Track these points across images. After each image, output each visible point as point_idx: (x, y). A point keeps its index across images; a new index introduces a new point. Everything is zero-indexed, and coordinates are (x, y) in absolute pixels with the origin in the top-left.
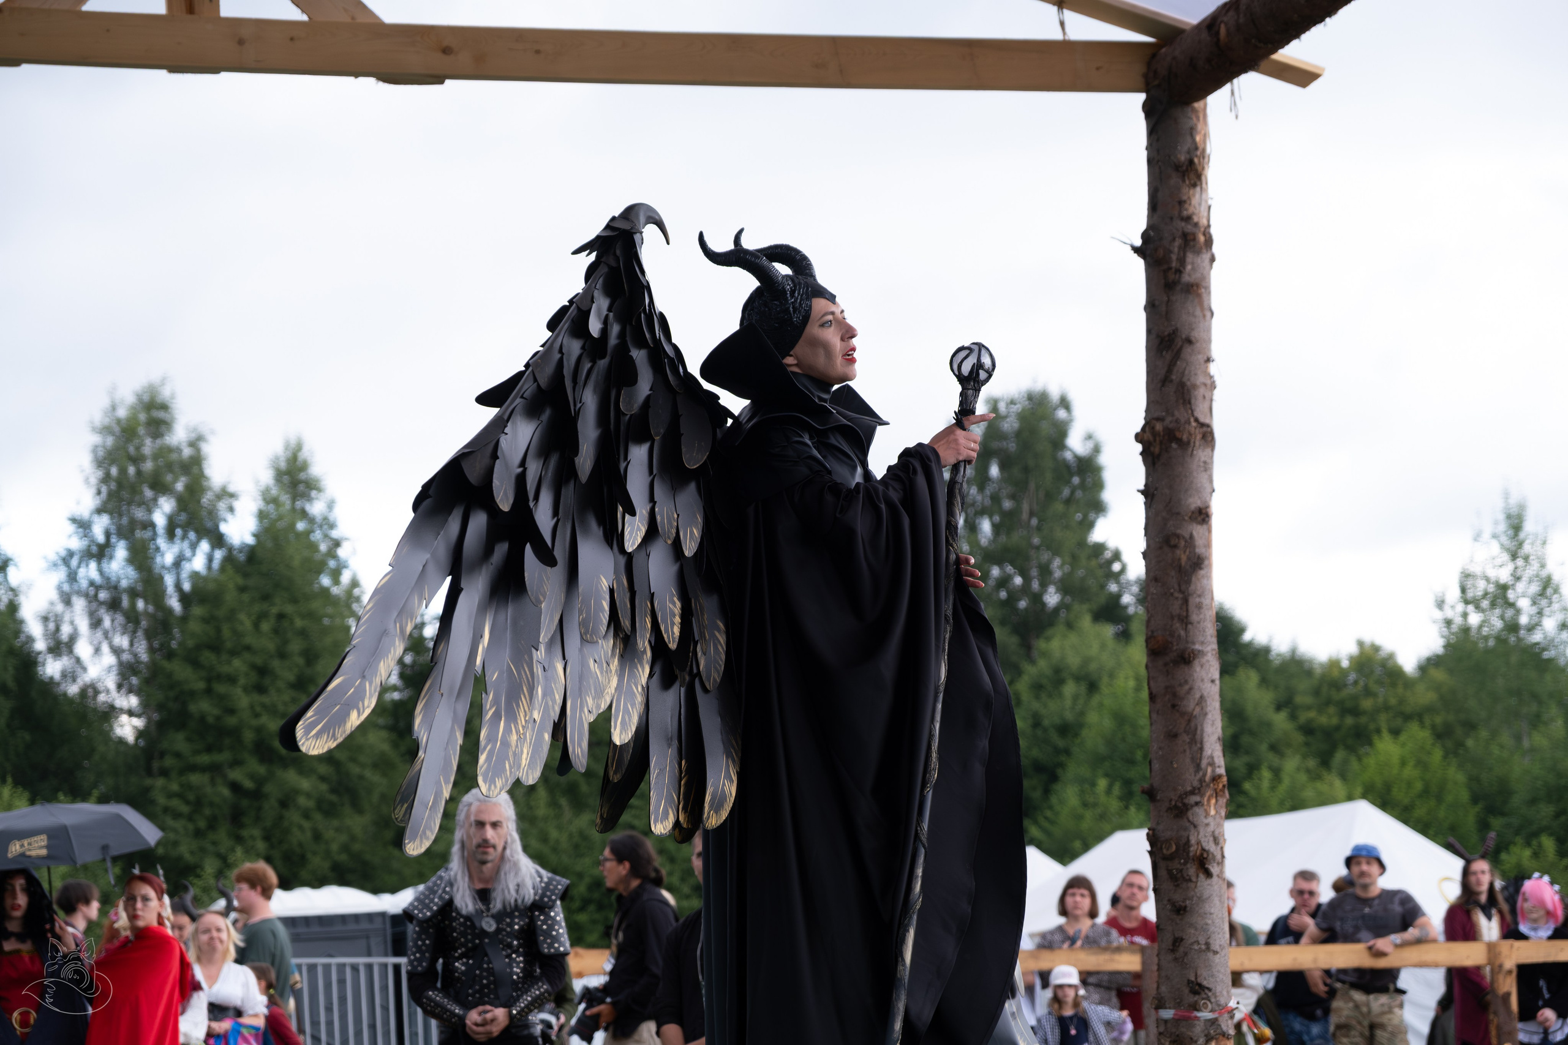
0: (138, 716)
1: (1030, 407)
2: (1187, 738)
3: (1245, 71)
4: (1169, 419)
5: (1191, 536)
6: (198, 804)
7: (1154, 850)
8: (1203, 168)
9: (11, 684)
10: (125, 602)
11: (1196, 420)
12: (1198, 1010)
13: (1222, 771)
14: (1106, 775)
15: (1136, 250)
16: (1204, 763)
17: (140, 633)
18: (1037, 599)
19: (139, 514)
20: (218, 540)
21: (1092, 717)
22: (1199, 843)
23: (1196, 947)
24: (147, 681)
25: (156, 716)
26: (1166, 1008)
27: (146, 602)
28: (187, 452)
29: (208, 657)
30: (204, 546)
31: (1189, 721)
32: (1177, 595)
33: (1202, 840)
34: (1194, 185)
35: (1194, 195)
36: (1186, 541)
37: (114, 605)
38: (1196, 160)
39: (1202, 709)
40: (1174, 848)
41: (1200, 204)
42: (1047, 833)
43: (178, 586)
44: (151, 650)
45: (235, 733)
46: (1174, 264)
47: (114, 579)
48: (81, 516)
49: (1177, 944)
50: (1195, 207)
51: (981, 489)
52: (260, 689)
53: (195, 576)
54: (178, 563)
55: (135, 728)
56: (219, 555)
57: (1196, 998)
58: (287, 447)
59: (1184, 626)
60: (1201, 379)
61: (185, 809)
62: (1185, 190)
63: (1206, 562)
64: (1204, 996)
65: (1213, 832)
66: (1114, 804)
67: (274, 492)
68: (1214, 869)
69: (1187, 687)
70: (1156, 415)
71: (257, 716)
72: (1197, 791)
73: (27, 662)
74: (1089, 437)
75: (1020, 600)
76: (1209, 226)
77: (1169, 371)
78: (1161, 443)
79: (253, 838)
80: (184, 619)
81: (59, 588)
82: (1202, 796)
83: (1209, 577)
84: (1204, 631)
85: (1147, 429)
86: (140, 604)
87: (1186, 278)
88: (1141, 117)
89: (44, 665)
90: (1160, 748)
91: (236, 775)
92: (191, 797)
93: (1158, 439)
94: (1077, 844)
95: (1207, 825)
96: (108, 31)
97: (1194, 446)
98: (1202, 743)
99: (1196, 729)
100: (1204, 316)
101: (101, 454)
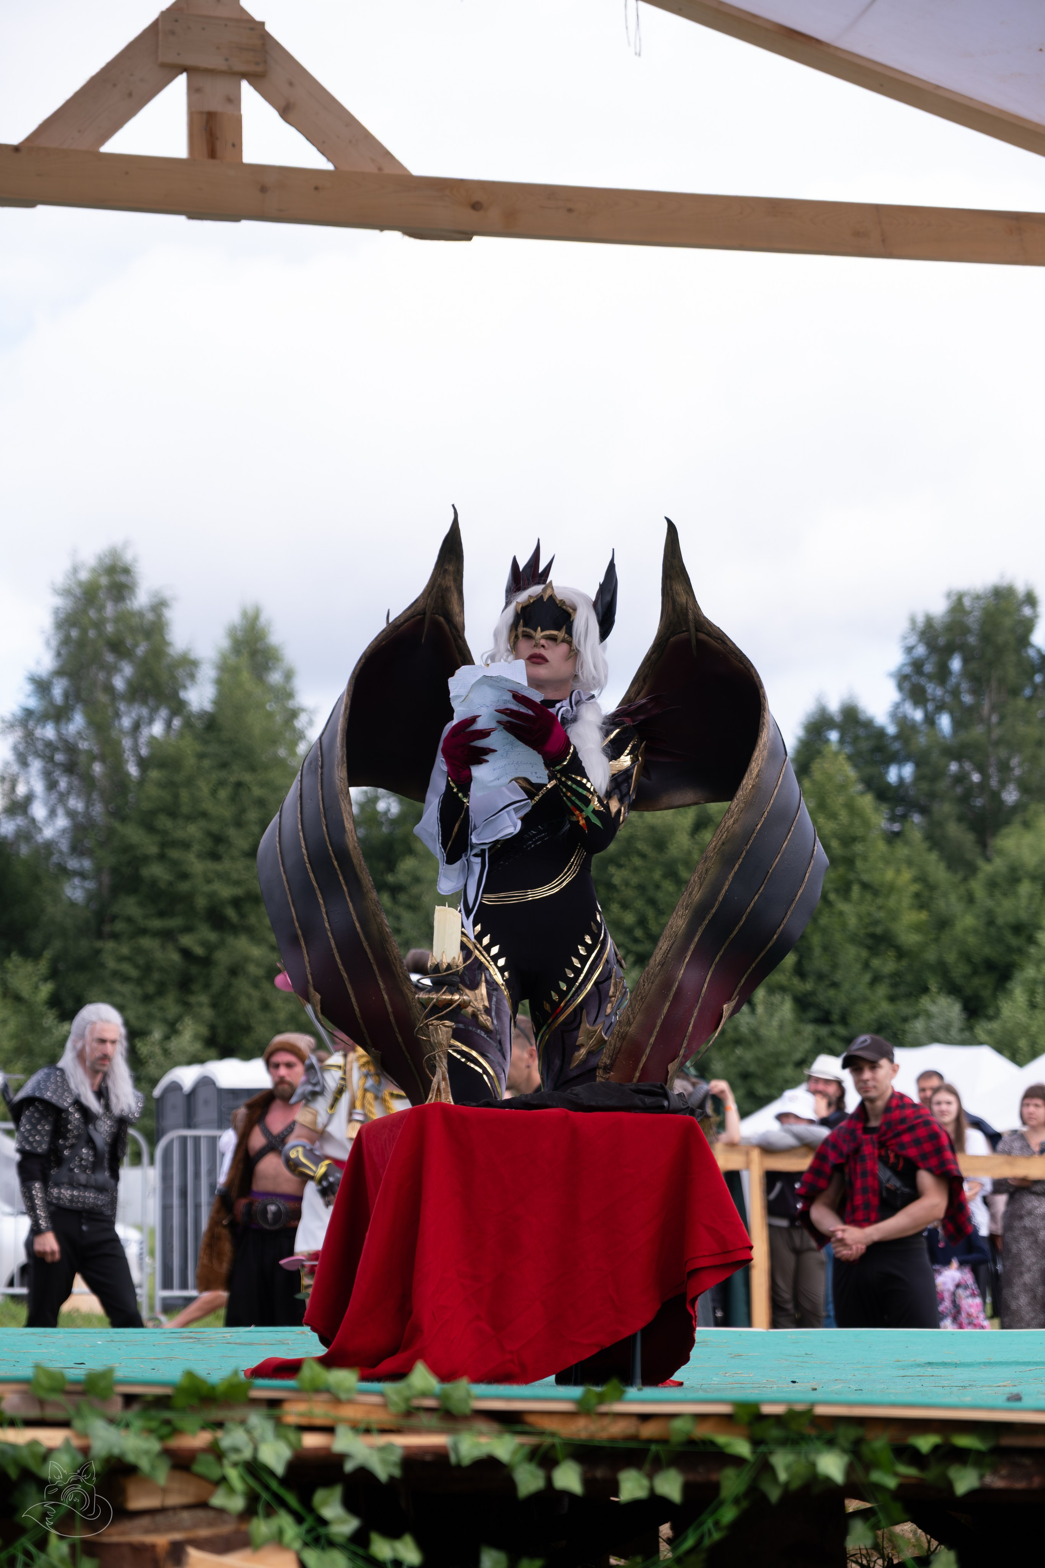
0: (91, 879)
1: (995, 602)
6: (147, 969)
10: (82, 766)
17: (95, 795)
18: (996, 797)
19: (101, 677)
20: (178, 706)
24: (102, 845)
25: (107, 879)
27: (103, 766)
28: (149, 616)
29: (163, 821)
30: (164, 713)
37: (70, 768)
43: (136, 751)
44: (107, 812)
45: (187, 899)
47: (71, 740)
48: (40, 677)
51: (942, 683)
52: (215, 856)
53: (153, 740)
54: (137, 727)
55: (87, 890)
56: (177, 722)
58: (244, 614)
61: (134, 973)
67: (233, 659)
71: (209, 881)
75: (978, 796)
79: (200, 1005)
80: (141, 783)
81: (17, 749)
86: (97, 768)
91: (186, 940)
92: (141, 961)
96: (127, 173)
101: (62, 616)
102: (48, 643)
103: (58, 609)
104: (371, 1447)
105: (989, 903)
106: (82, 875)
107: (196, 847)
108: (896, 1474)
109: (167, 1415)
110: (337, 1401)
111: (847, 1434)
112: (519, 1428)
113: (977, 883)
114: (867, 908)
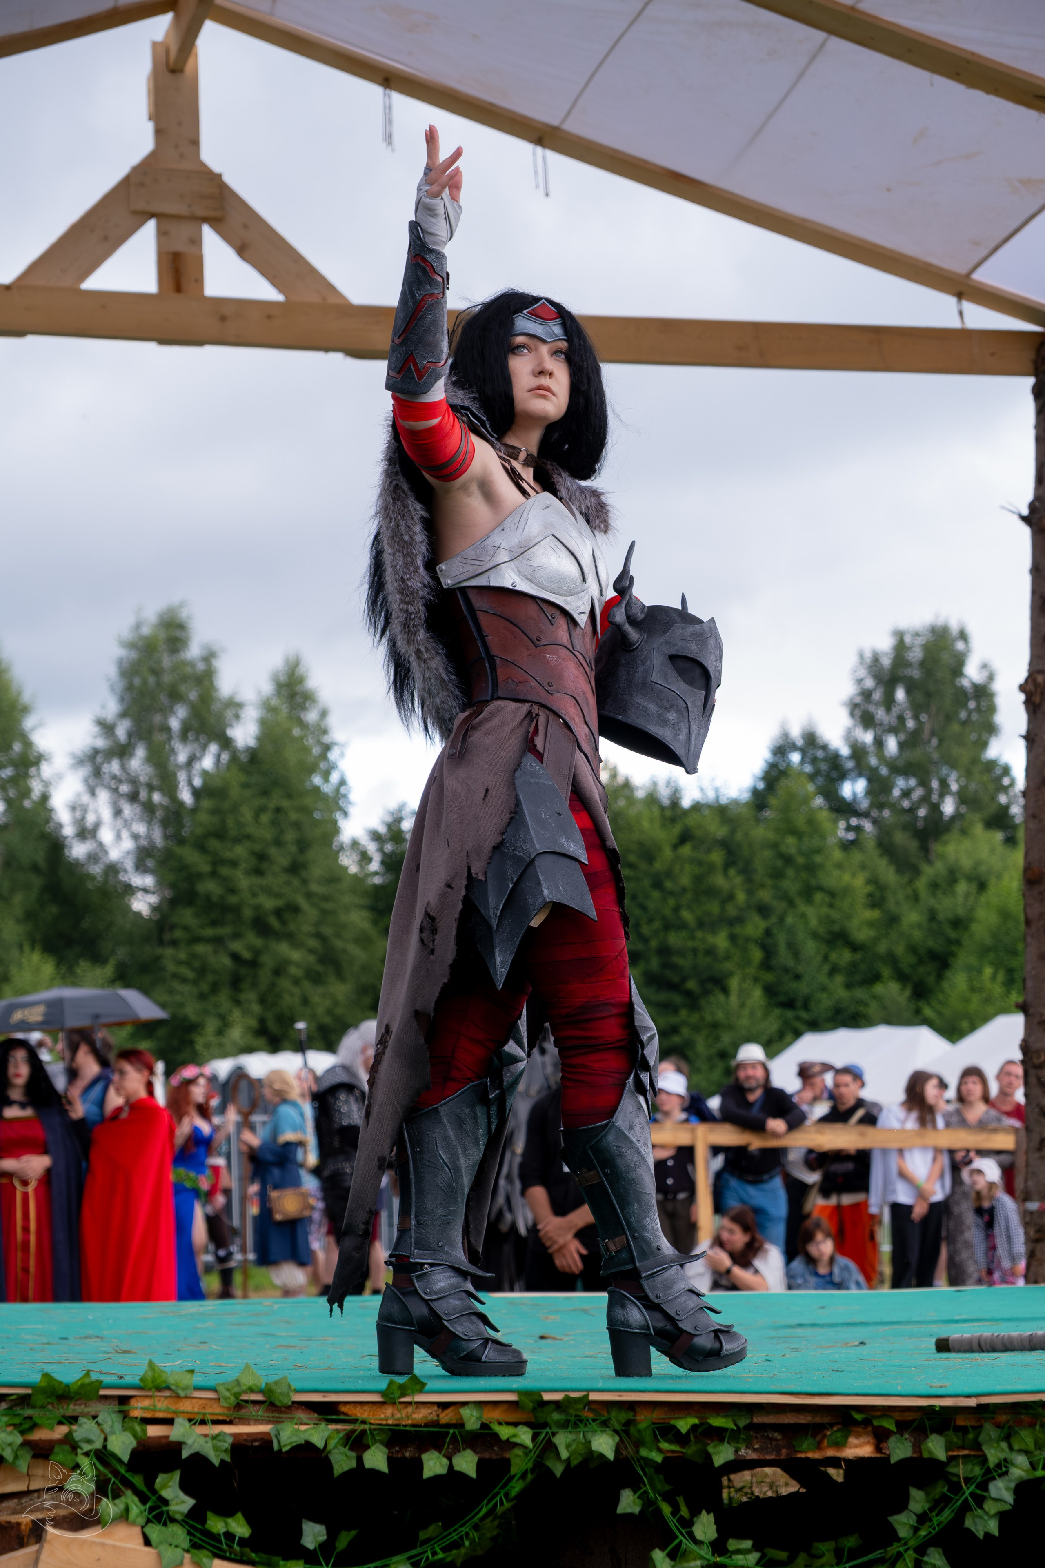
0: (153, 893)
1: (933, 638)
6: (202, 971)
9: (42, 864)
10: (143, 794)
14: (993, 964)
15: (1024, 518)
17: (156, 822)
18: (936, 808)
19: (157, 719)
20: (225, 743)
21: (981, 913)
24: (162, 863)
25: (169, 894)
26: (1033, 1200)
27: (162, 795)
28: (200, 666)
29: (214, 844)
30: (213, 748)
37: (133, 798)
40: (1042, 1058)
43: (190, 782)
44: (165, 837)
45: (236, 910)
47: (134, 774)
48: (105, 720)
49: (1042, 1144)
51: (888, 710)
52: (259, 872)
53: (205, 773)
54: (190, 762)
55: (150, 903)
56: (226, 756)
58: (287, 662)
61: (189, 974)
66: (998, 989)
67: (274, 701)
70: (1038, 668)
71: (254, 895)
73: (57, 846)
74: (985, 666)
75: (922, 808)
78: (1042, 694)
79: (249, 1001)
80: (194, 811)
81: (86, 781)
85: (1031, 680)
86: (157, 797)
89: (71, 847)
90: (1034, 968)
91: (235, 946)
92: (197, 965)
93: (1039, 690)
101: (125, 665)
102: (113, 690)
103: (122, 659)
104: (206, 1436)
105: (932, 902)
106: (146, 890)
107: (243, 865)
108: (660, 1450)
109: (28, 1412)
110: (178, 1397)
111: (618, 1418)
112: (334, 1417)
113: (921, 884)
114: (825, 910)
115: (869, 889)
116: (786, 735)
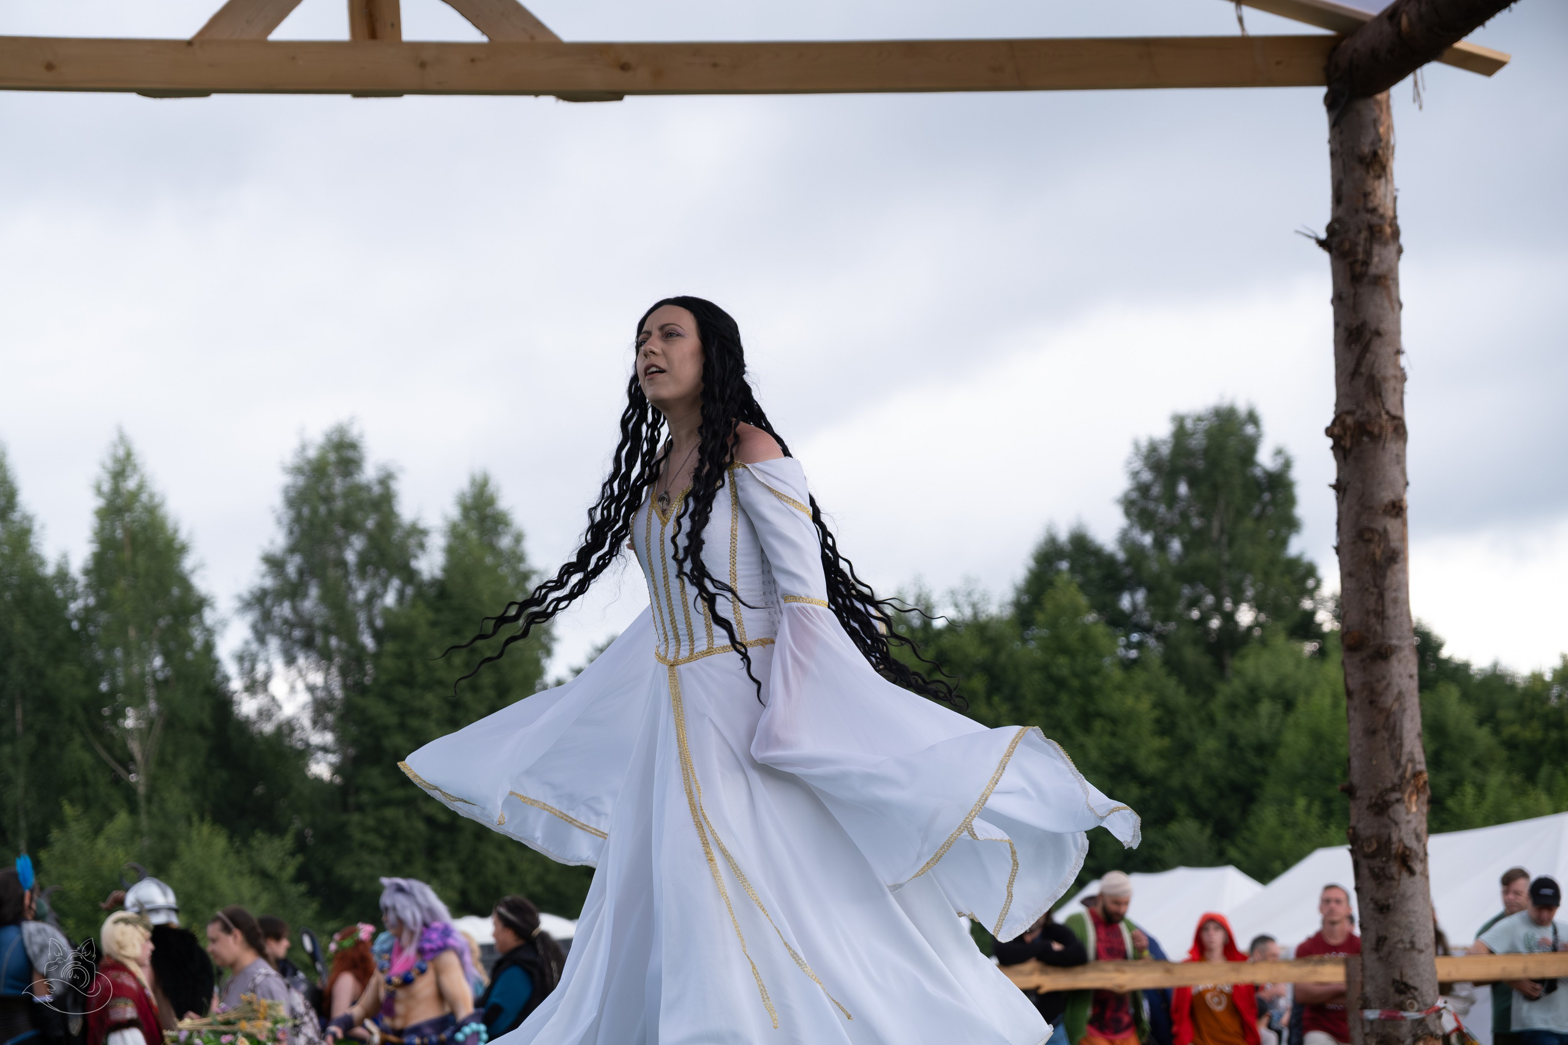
0: (334, 752)
1: (1217, 423)
2: (1386, 735)
3: (1427, 60)
4: (1359, 413)
5: (1385, 530)
7: (1355, 848)
8: (1388, 160)
9: (208, 723)
10: (319, 640)
11: (1388, 413)
12: (1405, 1010)
13: (1422, 767)
14: (1305, 794)
15: (1322, 243)
16: (1404, 760)
17: (334, 671)
18: (1229, 618)
19: (331, 552)
20: (410, 576)
21: (1289, 736)
22: (1401, 840)
23: (1400, 946)
24: (342, 718)
25: (352, 752)
26: (1371, 1008)
27: (340, 639)
28: (377, 490)
29: (401, 693)
30: (395, 583)
31: (1388, 717)
32: (1372, 589)
33: (1404, 838)
34: (1379, 177)
35: (1379, 187)
36: (1380, 535)
37: (308, 644)
38: (1380, 152)
39: (1401, 704)
40: (1375, 846)
41: (1385, 196)
42: (1246, 854)
43: (371, 623)
44: (345, 687)
46: (1361, 257)
47: (308, 617)
48: (273, 556)
49: (1381, 943)
50: (1380, 199)
51: (1170, 506)
53: (387, 611)
54: (372, 597)
55: (332, 765)
56: (409, 591)
57: (1402, 997)
58: (473, 482)
59: (1380, 621)
60: (1391, 372)
61: (380, 843)
62: (1370, 182)
63: (1401, 556)
64: (1411, 996)
65: (1415, 829)
66: (1314, 824)
67: (463, 527)
68: (1418, 867)
69: (1384, 683)
70: (1347, 408)
72: (1397, 788)
73: (223, 703)
74: (1279, 452)
75: (1213, 618)
76: (1395, 217)
77: (1358, 364)
78: (1352, 436)
79: (448, 871)
80: (377, 656)
81: (254, 628)
82: (1403, 792)
83: (1404, 571)
84: (1401, 626)
85: (1337, 423)
86: (334, 642)
87: (1373, 270)
88: (1323, 110)
89: (240, 703)
90: (1359, 745)
91: (430, 809)
92: (387, 831)
93: (1349, 433)
94: (1277, 865)
95: (1409, 822)
96: (294, 59)
97: (1385, 440)
98: (1401, 739)
99: (1395, 726)
100: (1393, 308)
101: (292, 494)
102: (279, 522)
103: (288, 487)
105: (1231, 725)
106: (325, 749)
113: (1217, 706)
114: (1106, 739)
115: (1156, 713)
116: (1052, 541)
